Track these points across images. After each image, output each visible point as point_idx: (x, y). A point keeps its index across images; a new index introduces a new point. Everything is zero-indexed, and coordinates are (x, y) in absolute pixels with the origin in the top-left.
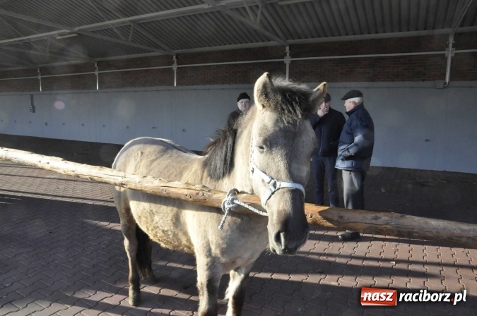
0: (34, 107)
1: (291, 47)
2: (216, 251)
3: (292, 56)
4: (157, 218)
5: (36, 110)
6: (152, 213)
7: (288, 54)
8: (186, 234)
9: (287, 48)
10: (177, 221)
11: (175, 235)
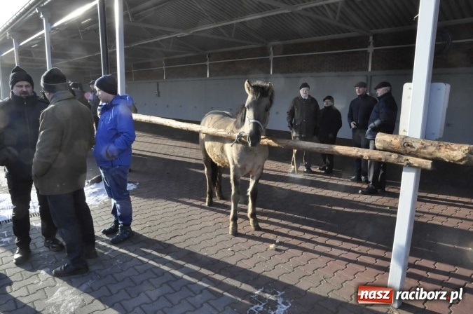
0: (159, 92)
1: (375, 36)
2: (236, 162)
3: (375, 45)
4: (214, 149)
5: (161, 94)
6: (212, 147)
7: (371, 44)
8: (226, 156)
9: (371, 38)
10: (222, 150)
11: (222, 157)
